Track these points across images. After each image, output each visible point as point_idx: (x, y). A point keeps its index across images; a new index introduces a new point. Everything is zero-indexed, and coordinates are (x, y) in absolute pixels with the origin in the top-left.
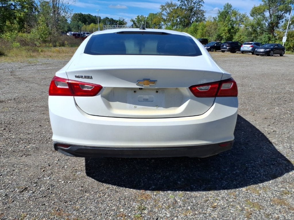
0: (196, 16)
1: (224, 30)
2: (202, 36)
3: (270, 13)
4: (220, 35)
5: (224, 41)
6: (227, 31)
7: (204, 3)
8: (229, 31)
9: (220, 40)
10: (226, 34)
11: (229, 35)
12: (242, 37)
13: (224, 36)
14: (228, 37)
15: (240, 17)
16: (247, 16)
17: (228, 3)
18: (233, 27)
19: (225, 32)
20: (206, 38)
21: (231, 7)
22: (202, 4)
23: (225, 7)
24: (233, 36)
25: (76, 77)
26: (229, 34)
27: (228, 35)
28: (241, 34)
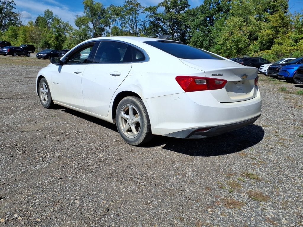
0: (8, 18)
1: (51, 37)
2: (25, 42)
3: (93, 25)
4: (47, 42)
5: (53, 49)
6: (54, 38)
7: (16, 5)
8: (57, 38)
9: (47, 48)
10: (54, 42)
11: (58, 43)
12: (71, 45)
13: (52, 44)
14: (56, 45)
15: (63, 25)
16: (70, 25)
17: (48, 10)
18: (60, 35)
19: (53, 39)
20: (31, 44)
21: (52, 14)
22: (14, 6)
23: (45, 12)
24: (61, 43)
25: (212, 75)
26: (58, 41)
27: (56, 42)
28: (69, 42)
